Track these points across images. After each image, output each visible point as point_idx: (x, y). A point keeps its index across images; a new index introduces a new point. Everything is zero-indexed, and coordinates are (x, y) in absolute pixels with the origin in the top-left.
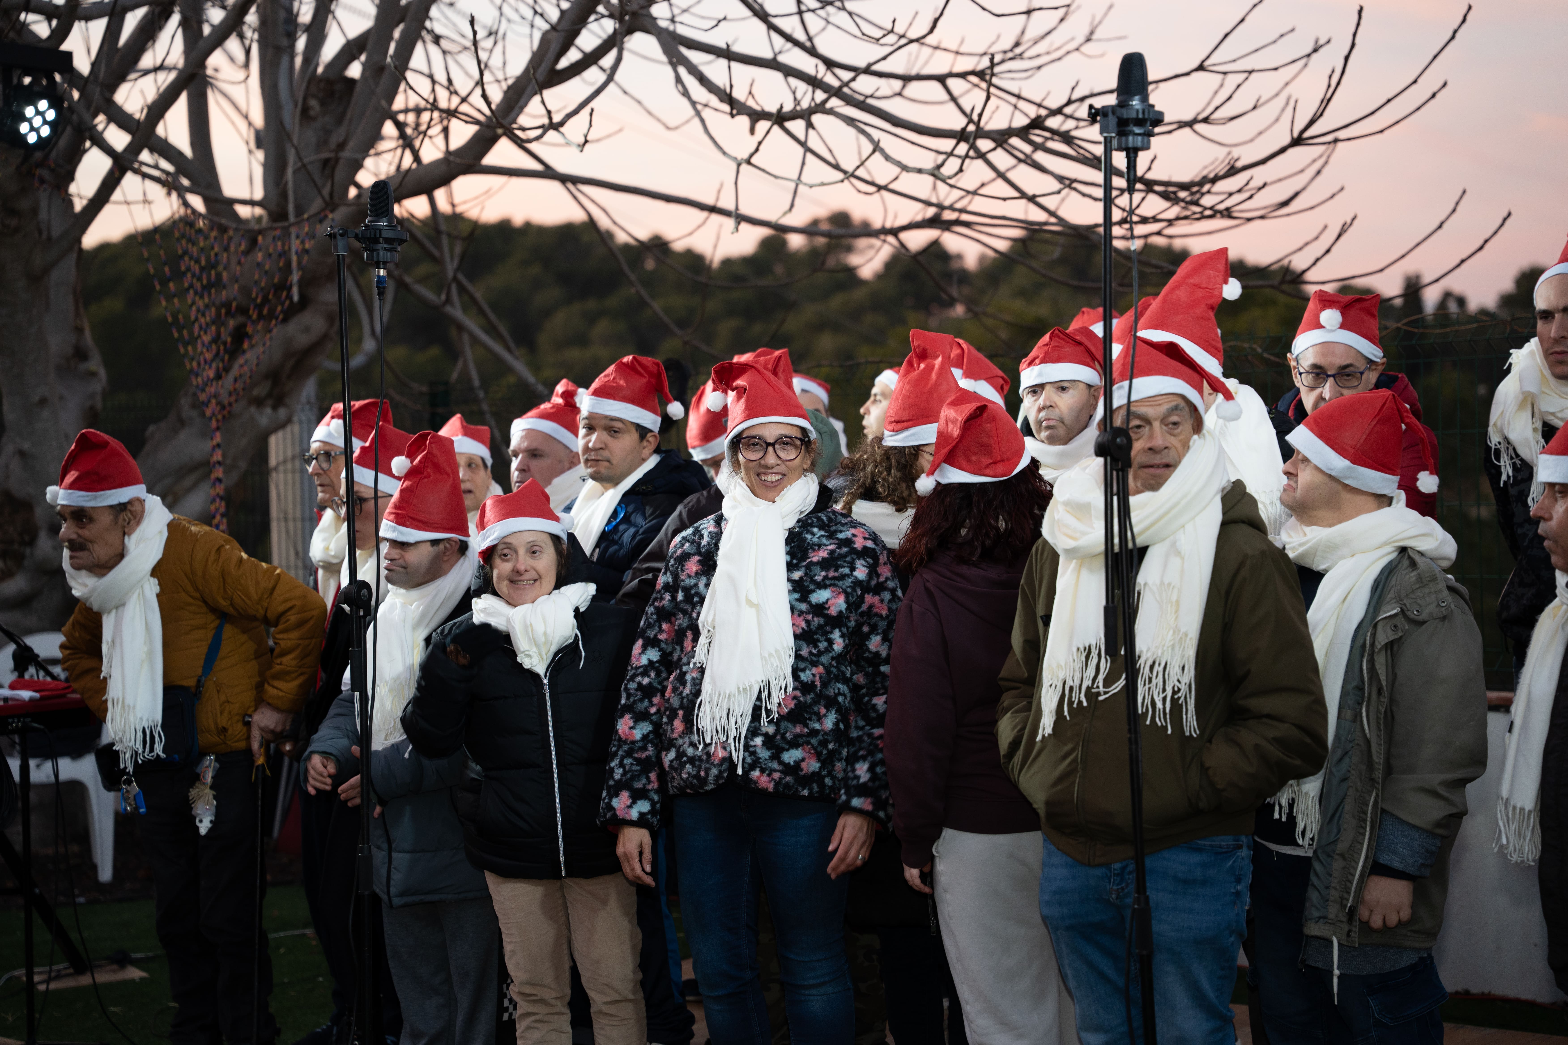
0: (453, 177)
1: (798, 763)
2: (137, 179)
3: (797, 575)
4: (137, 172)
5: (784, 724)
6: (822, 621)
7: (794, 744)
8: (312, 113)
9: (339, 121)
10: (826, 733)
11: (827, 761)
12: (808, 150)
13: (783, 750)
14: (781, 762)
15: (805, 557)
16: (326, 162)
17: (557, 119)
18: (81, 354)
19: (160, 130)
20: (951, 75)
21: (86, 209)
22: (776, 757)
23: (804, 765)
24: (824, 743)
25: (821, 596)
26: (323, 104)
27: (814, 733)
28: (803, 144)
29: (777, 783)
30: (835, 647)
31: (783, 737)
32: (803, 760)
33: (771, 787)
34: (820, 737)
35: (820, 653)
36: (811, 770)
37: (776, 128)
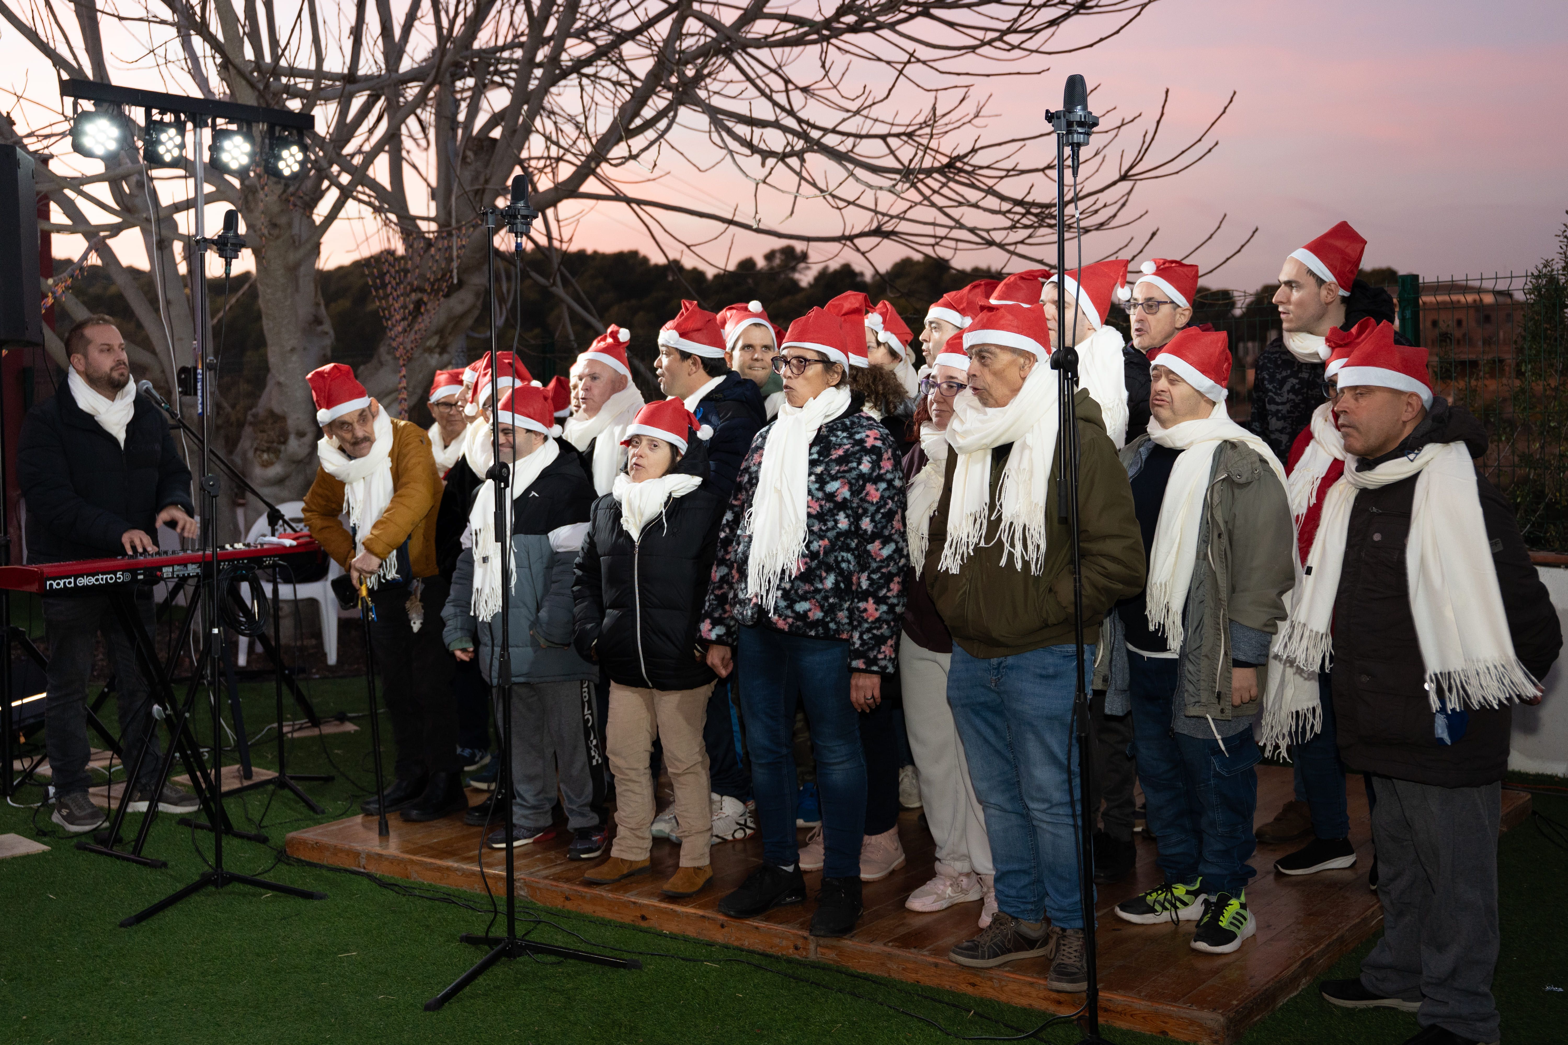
0: (560, 200)
1: (806, 613)
2: (356, 203)
3: (819, 470)
4: (355, 198)
5: (797, 583)
6: (831, 505)
7: (804, 598)
8: (469, 160)
9: (486, 165)
10: (826, 591)
11: (831, 611)
12: (802, 178)
13: (795, 602)
14: (793, 611)
15: (829, 454)
16: (476, 192)
17: (634, 152)
18: (317, 321)
19: (371, 172)
20: (890, 135)
21: (322, 223)
22: (790, 606)
23: (810, 614)
24: (826, 598)
25: (833, 486)
26: (476, 154)
27: (817, 591)
28: (798, 174)
29: (791, 626)
30: (840, 525)
31: (796, 591)
32: (810, 610)
33: (786, 628)
34: (822, 593)
35: (828, 530)
36: (816, 617)
37: (780, 163)
